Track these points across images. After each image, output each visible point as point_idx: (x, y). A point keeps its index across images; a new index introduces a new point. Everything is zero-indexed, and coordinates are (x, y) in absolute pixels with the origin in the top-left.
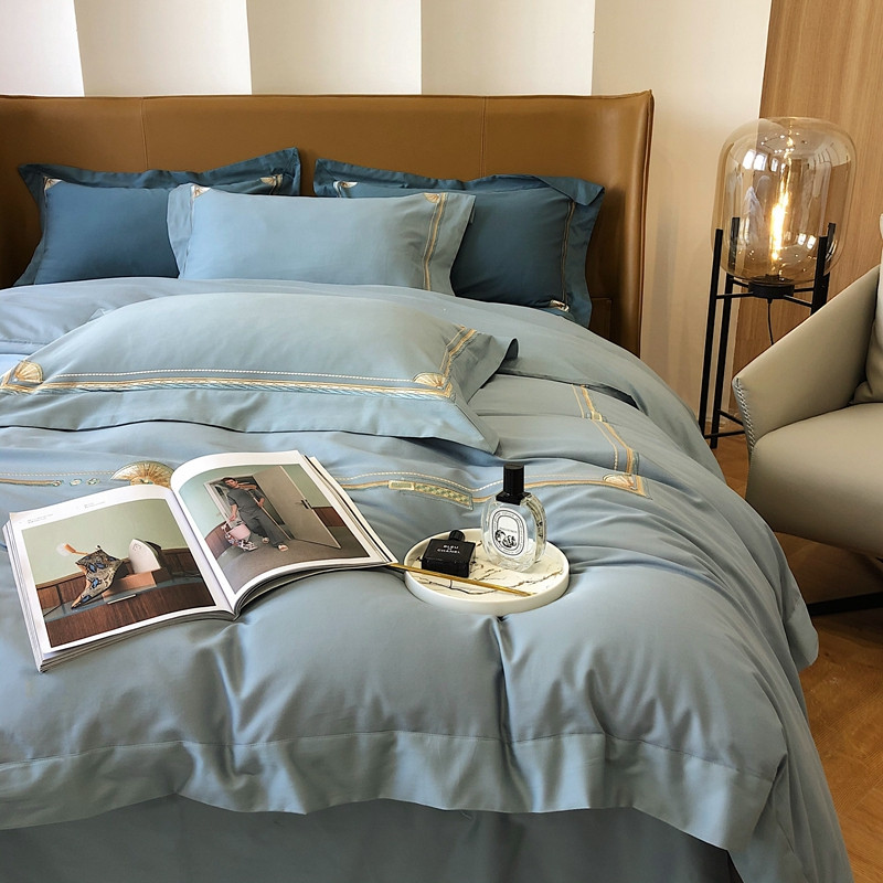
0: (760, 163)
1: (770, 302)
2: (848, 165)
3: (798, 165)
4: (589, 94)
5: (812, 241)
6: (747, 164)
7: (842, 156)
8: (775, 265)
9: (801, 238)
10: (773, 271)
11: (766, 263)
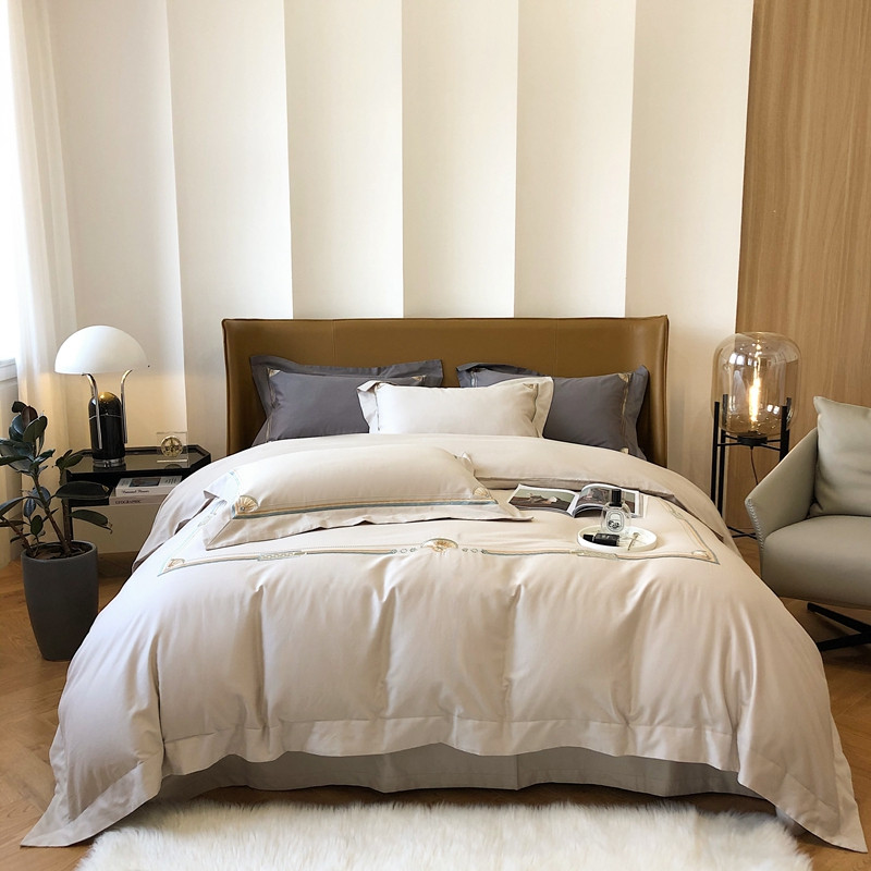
0: (741, 361)
1: (752, 448)
2: (796, 362)
3: (764, 363)
4: (623, 316)
5: (777, 409)
6: (732, 361)
7: (792, 356)
8: (754, 424)
9: (770, 408)
10: (753, 428)
11: (748, 423)
